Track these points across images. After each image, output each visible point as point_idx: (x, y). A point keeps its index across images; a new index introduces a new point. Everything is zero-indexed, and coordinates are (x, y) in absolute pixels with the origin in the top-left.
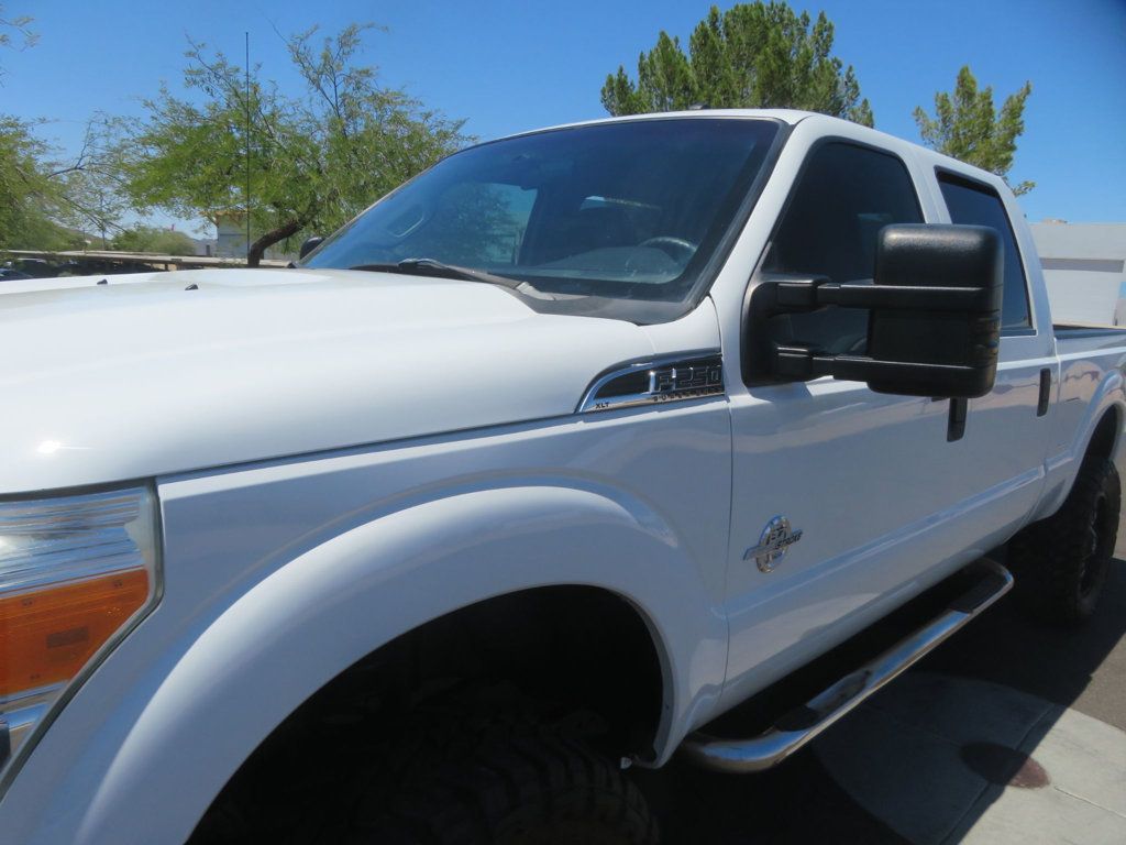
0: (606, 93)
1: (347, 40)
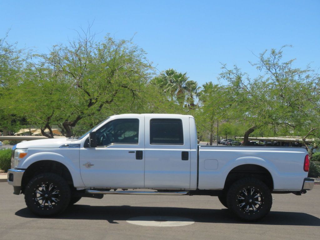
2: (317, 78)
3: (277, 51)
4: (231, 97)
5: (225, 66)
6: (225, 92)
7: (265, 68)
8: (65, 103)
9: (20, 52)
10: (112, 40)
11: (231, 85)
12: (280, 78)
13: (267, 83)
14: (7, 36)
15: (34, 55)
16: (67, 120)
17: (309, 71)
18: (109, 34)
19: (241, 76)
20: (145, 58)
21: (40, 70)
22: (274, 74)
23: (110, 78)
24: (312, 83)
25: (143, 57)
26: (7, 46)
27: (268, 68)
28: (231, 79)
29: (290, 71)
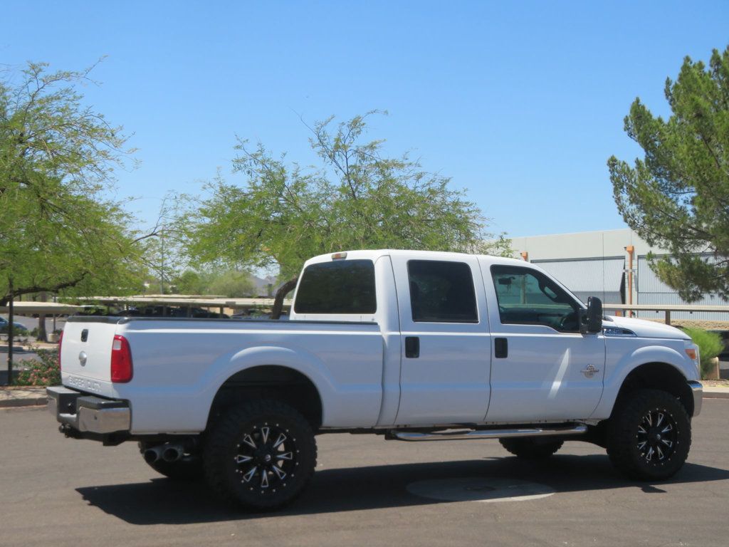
0: (630, 121)
1: (356, 124)
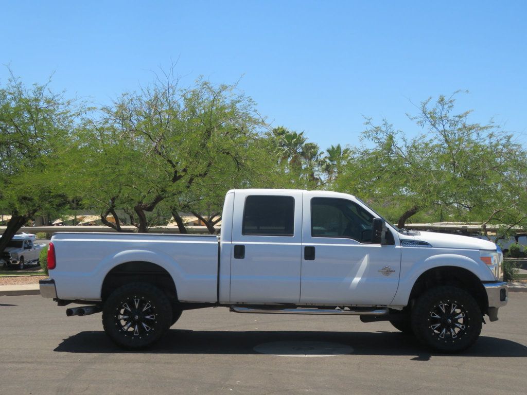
2: (505, 138)
3: (446, 99)
4: (380, 166)
5: (371, 121)
6: (370, 159)
7: (428, 123)
8: (139, 177)
9: (69, 103)
10: (208, 85)
11: (378, 148)
12: (451, 137)
13: (430, 145)
14: (50, 81)
15: (89, 109)
16: (141, 203)
17: (492, 127)
18: (202, 76)
19: (394, 135)
20: (255, 111)
21: (101, 130)
22: (441, 133)
23: (205, 141)
24: (497, 145)
25: (253, 109)
26: (50, 96)
27: (433, 123)
28: (379, 139)
29: (465, 127)
